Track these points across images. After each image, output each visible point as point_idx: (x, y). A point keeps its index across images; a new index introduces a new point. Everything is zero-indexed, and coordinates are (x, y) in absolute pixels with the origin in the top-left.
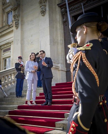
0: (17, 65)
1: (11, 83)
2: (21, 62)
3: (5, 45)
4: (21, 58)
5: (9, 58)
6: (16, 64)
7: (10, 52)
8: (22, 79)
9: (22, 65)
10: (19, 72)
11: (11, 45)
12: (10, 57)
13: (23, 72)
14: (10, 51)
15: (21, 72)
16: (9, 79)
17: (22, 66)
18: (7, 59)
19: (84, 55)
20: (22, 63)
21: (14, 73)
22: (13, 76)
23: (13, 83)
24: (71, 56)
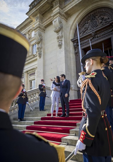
0: (40, 86)
4: (44, 81)
7: (35, 76)
10: (42, 91)
11: (35, 70)
12: (35, 79)
16: (34, 96)
17: (44, 87)
18: (33, 81)
19: (90, 81)
20: (44, 85)
21: (38, 92)
22: (37, 95)
23: (37, 100)
24: (80, 81)
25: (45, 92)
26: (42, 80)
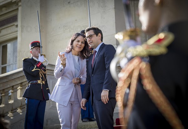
1: (13, 110)
2: (37, 57)
3: (4, 9)
4: (39, 46)
5: (14, 41)
6: (25, 61)
7: (17, 26)
8: (41, 101)
9: (42, 64)
10: (34, 82)
11: (18, 9)
12: (16, 38)
13: (44, 82)
14: (15, 24)
15: (39, 82)
16: (10, 98)
17: (42, 66)
18: (9, 46)
20: (41, 59)
21: (21, 83)
22: (19, 92)
23: (19, 110)
24: (123, 62)
25: (46, 85)
26: (36, 45)
